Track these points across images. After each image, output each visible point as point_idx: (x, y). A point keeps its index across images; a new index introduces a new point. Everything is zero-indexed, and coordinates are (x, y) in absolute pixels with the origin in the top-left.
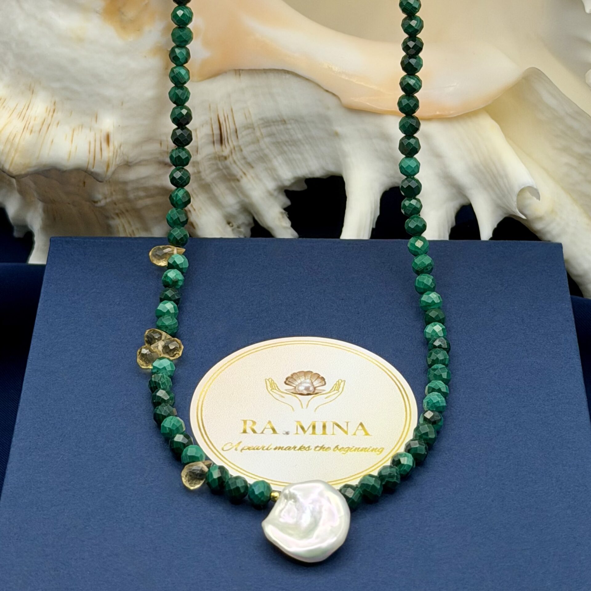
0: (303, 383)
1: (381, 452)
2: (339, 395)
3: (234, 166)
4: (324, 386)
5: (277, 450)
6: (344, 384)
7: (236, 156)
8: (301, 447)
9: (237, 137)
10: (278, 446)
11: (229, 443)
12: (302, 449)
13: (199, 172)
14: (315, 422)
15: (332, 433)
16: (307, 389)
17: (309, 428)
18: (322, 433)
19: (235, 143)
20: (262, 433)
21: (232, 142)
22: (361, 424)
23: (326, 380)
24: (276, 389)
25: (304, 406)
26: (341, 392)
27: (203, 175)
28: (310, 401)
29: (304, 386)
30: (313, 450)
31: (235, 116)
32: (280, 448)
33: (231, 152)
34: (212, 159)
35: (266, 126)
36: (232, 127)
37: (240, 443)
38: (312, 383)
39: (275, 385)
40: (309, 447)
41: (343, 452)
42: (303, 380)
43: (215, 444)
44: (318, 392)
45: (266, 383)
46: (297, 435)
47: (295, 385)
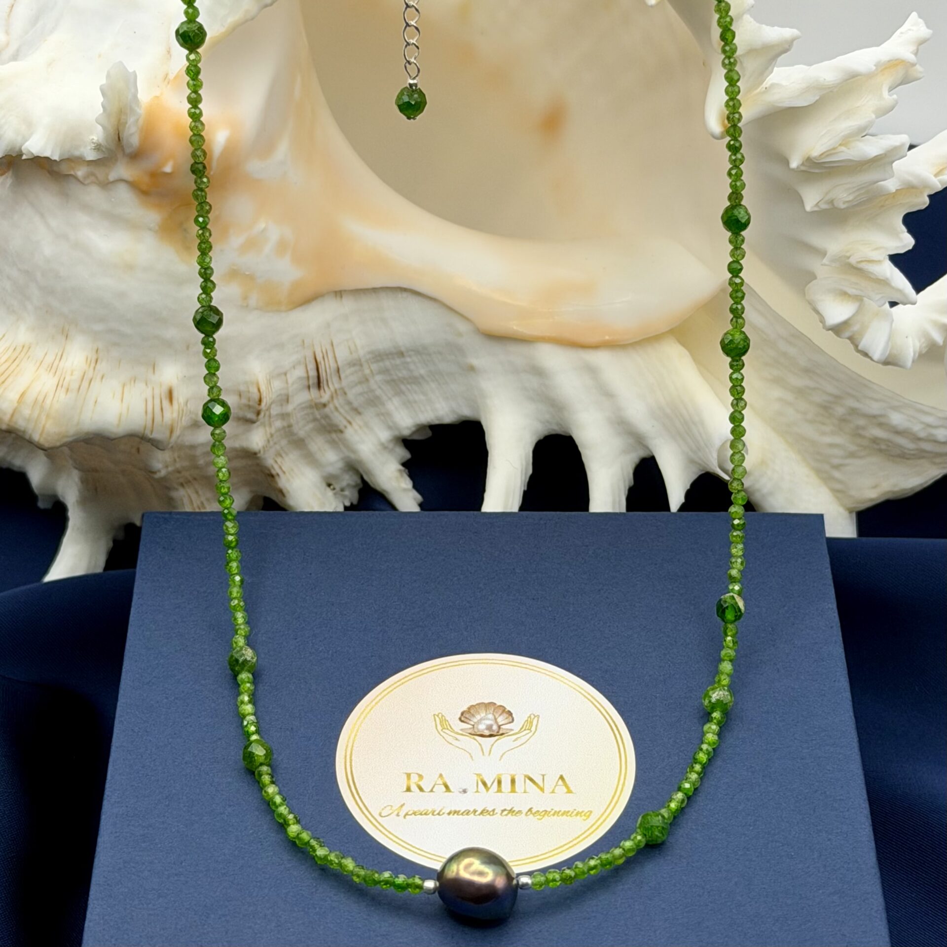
0: (484, 719)
2: (530, 737)
3: (337, 414)
4: (512, 724)
5: (451, 815)
6: (538, 722)
7: (339, 403)
8: (484, 810)
9: (340, 377)
10: (453, 809)
11: (388, 806)
12: (485, 814)
13: (290, 426)
14: (500, 775)
15: (523, 791)
16: (489, 727)
17: (492, 783)
18: (510, 790)
19: (337, 386)
20: (432, 791)
21: (333, 385)
22: (562, 778)
23: (514, 715)
24: (448, 729)
25: (486, 751)
26: (535, 732)
27: (295, 429)
28: (493, 745)
29: (484, 724)
30: (499, 814)
31: (336, 350)
32: (455, 812)
33: (332, 397)
34: (306, 408)
35: (378, 361)
36: (333, 365)
37: (402, 806)
38: (496, 719)
39: (447, 723)
40: (494, 810)
41: (539, 817)
42: (483, 715)
43: (370, 809)
44: (504, 732)
45: (435, 721)
46: (477, 794)
47: (472, 723)
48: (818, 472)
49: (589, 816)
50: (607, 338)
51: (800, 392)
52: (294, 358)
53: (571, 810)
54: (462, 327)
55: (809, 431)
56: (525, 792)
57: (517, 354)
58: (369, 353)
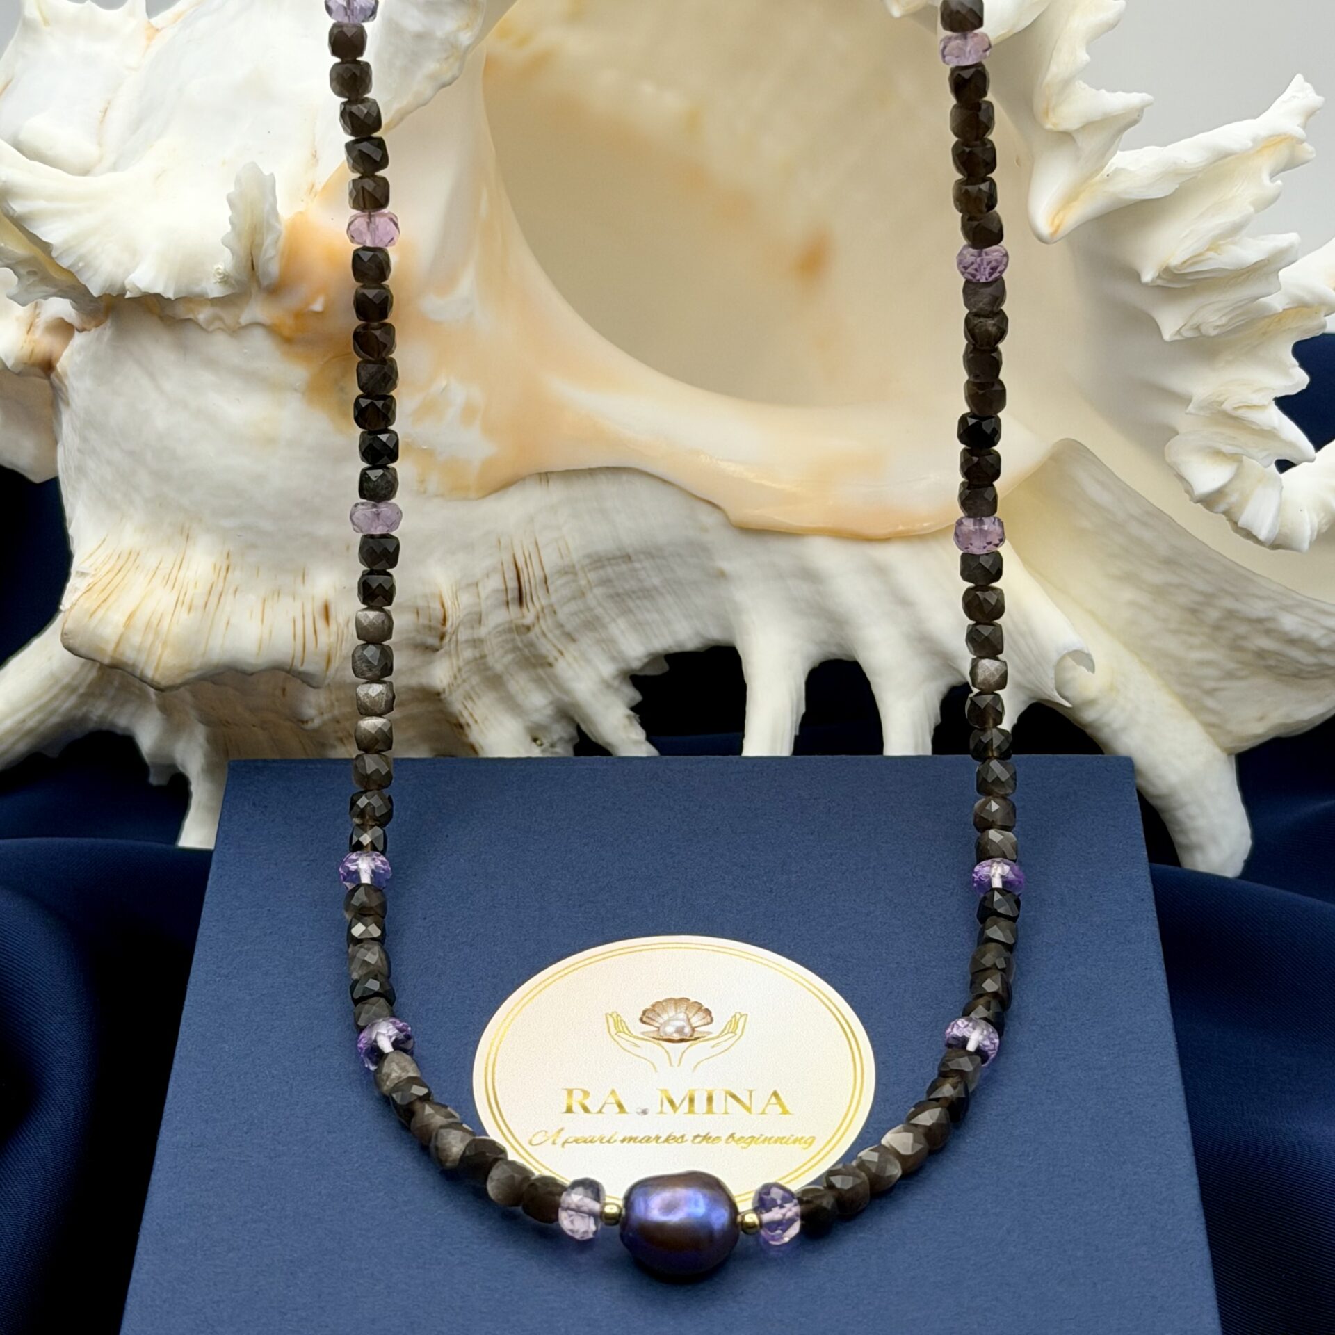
0: (673, 1020)
2: (735, 1041)
3: (543, 640)
4: (710, 1026)
5: (625, 1143)
6: (745, 1022)
7: (546, 624)
8: (670, 1136)
9: (548, 590)
10: (628, 1135)
11: (541, 1131)
12: (671, 1141)
13: (483, 657)
14: (693, 1091)
15: (723, 1111)
16: (680, 1030)
17: (683, 1101)
18: (705, 1110)
19: (544, 602)
20: (600, 1111)
21: (539, 600)
22: (775, 1094)
23: (713, 1015)
24: (624, 1032)
25: (675, 1061)
26: (740, 1036)
27: (491, 660)
28: (684, 1052)
29: (673, 1026)
30: (689, 1143)
31: (542, 554)
33: (538, 618)
34: (504, 632)
35: (596, 568)
36: (539, 573)
37: (559, 1131)
38: (689, 1019)
39: (623, 1024)
40: (683, 1137)
41: (744, 1145)
42: (672, 1013)
43: (517, 1136)
44: (700, 1035)
45: (608, 1022)
46: (661, 1116)
47: (657, 1025)
49: (811, 1144)
50: (901, 528)
51: (1160, 592)
52: (487, 563)
53: (788, 1137)
54: (708, 518)
56: (726, 1113)
58: (589, 556)
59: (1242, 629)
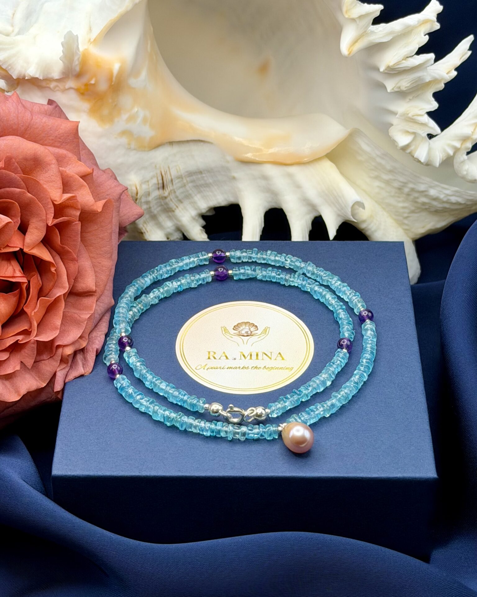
0: (244, 329)
1: (292, 370)
2: (266, 336)
3: (171, 202)
4: (257, 331)
5: (229, 370)
6: (269, 330)
7: (172, 196)
9: (172, 184)
10: (229, 366)
11: (200, 365)
12: (244, 368)
13: (150, 208)
14: (251, 352)
16: (247, 332)
17: (248, 355)
18: (256, 358)
19: (171, 188)
20: (220, 359)
21: (169, 188)
22: (280, 353)
23: (258, 327)
24: (228, 333)
25: (245, 343)
26: (268, 334)
27: (152, 209)
28: (248, 339)
29: (244, 331)
30: (250, 369)
31: (171, 171)
32: (231, 368)
33: (169, 194)
34: (157, 199)
35: (190, 176)
36: (169, 178)
37: (206, 365)
38: (250, 329)
39: (227, 330)
40: (248, 367)
41: (269, 370)
42: (244, 327)
43: (191, 366)
44: (253, 334)
45: (222, 329)
46: (241, 360)
47: (239, 331)
48: (396, 221)
50: (297, 160)
51: (388, 182)
52: (151, 174)
53: (284, 367)
55: (392, 201)
56: (263, 359)
57: (254, 170)
58: (187, 172)
59: (416, 195)
